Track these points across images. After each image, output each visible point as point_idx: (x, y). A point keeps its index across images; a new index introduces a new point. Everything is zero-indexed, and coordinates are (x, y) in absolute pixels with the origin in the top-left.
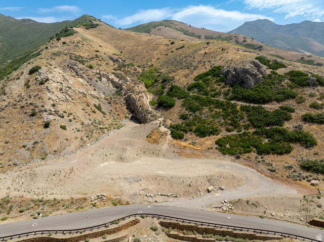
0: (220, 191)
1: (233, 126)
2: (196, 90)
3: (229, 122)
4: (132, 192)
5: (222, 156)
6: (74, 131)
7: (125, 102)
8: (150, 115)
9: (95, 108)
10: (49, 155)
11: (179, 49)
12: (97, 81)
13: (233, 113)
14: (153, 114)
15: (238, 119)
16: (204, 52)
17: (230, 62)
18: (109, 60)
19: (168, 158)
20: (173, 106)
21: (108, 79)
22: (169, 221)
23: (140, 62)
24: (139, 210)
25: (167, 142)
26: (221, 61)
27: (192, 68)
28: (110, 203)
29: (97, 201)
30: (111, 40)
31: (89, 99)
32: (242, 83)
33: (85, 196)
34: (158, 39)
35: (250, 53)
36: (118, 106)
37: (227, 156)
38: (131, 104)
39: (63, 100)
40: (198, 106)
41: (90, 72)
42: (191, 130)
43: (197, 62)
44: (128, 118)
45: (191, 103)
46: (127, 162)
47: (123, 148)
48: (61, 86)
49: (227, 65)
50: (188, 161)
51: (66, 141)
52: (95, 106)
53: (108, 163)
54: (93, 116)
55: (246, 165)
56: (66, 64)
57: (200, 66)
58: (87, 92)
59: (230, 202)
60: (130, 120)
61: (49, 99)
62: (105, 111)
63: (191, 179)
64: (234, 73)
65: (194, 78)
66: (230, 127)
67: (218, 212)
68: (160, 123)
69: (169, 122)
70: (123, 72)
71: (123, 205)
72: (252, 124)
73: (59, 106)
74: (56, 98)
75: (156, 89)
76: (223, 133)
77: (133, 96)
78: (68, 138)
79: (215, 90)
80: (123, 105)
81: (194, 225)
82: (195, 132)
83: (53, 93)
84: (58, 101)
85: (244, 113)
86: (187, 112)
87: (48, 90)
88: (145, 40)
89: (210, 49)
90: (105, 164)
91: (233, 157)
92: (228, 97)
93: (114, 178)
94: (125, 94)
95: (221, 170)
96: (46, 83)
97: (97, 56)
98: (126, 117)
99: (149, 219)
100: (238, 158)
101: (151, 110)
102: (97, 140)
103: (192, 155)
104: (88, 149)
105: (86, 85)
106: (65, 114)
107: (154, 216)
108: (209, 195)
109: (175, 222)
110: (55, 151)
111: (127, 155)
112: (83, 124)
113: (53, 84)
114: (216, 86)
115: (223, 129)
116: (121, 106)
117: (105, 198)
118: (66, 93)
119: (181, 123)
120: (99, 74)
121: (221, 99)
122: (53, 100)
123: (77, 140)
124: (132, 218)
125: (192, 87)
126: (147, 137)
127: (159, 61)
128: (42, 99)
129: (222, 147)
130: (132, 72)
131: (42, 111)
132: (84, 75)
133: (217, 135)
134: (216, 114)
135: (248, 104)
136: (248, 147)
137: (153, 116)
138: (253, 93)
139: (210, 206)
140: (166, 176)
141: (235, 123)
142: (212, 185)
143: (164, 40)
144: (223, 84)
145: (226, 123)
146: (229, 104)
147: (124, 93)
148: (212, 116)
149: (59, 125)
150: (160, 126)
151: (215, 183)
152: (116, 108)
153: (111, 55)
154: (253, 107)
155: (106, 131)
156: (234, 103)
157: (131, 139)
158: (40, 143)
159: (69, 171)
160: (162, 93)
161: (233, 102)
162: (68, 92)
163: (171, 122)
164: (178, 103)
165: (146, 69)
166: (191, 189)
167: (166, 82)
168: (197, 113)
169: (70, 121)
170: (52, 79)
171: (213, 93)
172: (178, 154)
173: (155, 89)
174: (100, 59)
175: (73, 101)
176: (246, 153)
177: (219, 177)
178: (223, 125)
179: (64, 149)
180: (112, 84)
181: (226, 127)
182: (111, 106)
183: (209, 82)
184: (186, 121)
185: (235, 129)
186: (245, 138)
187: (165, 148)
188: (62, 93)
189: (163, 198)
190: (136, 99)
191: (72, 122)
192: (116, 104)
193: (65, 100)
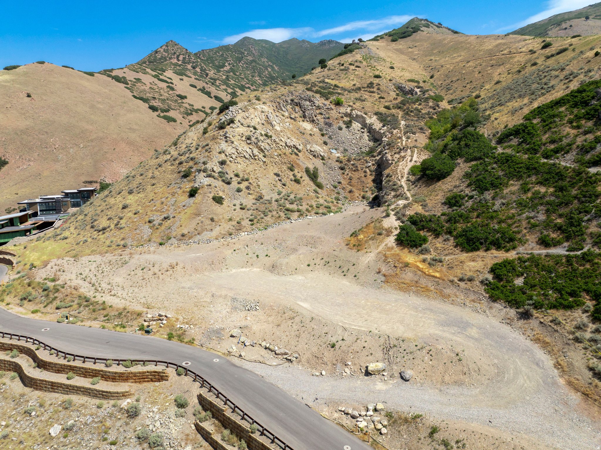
0: (396, 380)
1: (563, 232)
2: (514, 142)
3: (559, 221)
4: (218, 327)
5: (484, 304)
6: (234, 208)
7: (373, 168)
8: (393, 194)
9: (305, 175)
10: (173, 240)
11: (552, 56)
12: (340, 129)
13: (579, 199)
14: (399, 193)
15: (588, 217)
18: (392, 91)
19: (359, 283)
20: (444, 177)
21: (364, 125)
22: (212, 399)
23: (457, 93)
24: (194, 359)
25: (379, 250)
28: (166, 332)
30: (426, 56)
31: (302, 158)
37: (498, 306)
39: (245, 157)
41: (334, 113)
42: (450, 233)
44: (367, 200)
45: (486, 171)
46: (278, 274)
48: (252, 133)
51: (209, 222)
52: (307, 171)
53: (248, 270)
54: (291, 188)
55: (537, 340)
56: (290, 98)
58: (305, 146)
59: (388, 415)
60: (369, 203)
61: (220, 153)
62: (325, 183)
63: (347, 334)
65: (527, 113)
66: (553, 236)
67: (341, 425)
69: (414, 210)
70: (403, 111)
71: (182, 342)
73: (232, 164)
74: (234, 151)
77: (389, 156)
78: (216, 218)
79: (560, 140)
80: (369, 173)
81: (247, 427)
82: (457, 237)
83: (232, 142)
84: (234, 157)
86: (467, 191)
87: (226, 137)
88: (490, 47)
90: (243, 270)
91: (512, 312)
93: (217, 294)
94: (379, 153)
95: (444, 333)
96: (228, 127)
97: (370, 85)
98: (363, 197)
101: (403, 183)
102: (266, 228)
103: (412, 286)
105: (313, 135)
107: (197, 377)
109: (221, 405)
110: (183, 235)
111: (286, 261)
112: (259, 198)
113: (238, 129)
114: (567, 130)
115: (532, 239)
116: (363, 175)
117: (165, 322)
118: (257, 144)
119: (438, 215)
121: (566, 161)
122: (226, 155)
123: (230, 223)
125: (509, 135)
126: (352, 235)
127: (496, 87)
128: (210, 152)
129: (501, 280)
130: (424, 112)
131: (199, 171)
132: (318, 117)
133: (507, 251)
134: (532, 199)
136: (572, 294)
140: (305, 313)
141: (573, 225)
142: (387, 360)
143: (531, 41)
145: (548, 225)
146: (580, 174)
147: (379, 151)
148: (520, 204)
149: (211, 195)
150: (388, 216)
151: (398, 360)
152: (350, 179)
153: (403, 82)
155: (295, 215)
156: (597, 173)
157: (323, 236)
158: (172, 220)
159: (167, 268)
161: (594, 170)
162: (260, 143)
163: (420, 211)
164: (460, 171)
166: (328, 355)
168: (488, 195)
169: (239, 190)
170: (242, 120)
171: (552, 147)
172: (383, 279)
173: (440, 143)
174: (374, 90)
175: (264, 159)
176: (557, 309)
177: (418, 347)
178: (537, 229)
179: (199, 234)
180: (368, 134)
181: (541, 233)
182: (343, 174)
183: (555, 122)
184: (453, 211)
185: (567, 241)
186: (581, 268)
187: (367, 262)
188: (248, 144)
189: (263, 354)
190: (390, 162)
191: (240, 193)
192: (354, 171)
193: (247, 156)
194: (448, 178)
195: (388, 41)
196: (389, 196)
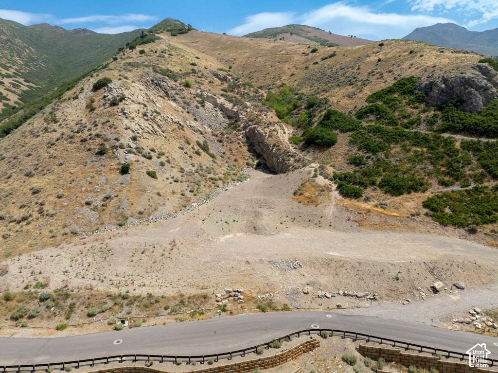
0: (457, 291)
1: (452, 176)
2: (372, 117)
3: (443, 169)
4: (290, 288)
5: (440, 229)
6: (169, 181)
7: (244, 140)
8: (292, 159)
9: (199, 148)
10: (130, 220)
11: (326, 58)
12: (198, 108)
13: (448, 155)
14: (297, 158)
15: (461, 165)
16: (377, 58)
17: (432, 70)
18: (214, 77)
19: (340, 230)
20: (333, 144)
21: (216, 105)
22: (377, 346)
23: (261, 81)
24: (312, 321)
25: (334, 203)
26: (413, 69)
27: (359, 83)
28: (253, 306)
29: (227, 301)
30: (212, 51)
31: (188, 132)
32: (460, 103)
33: (205, 291)
34: (290, 45)
35: (467, 55)
36: (234, 146)
37: (450, 228)
38: (256, 143)
39: (149, 132)
40: (380, 143)
41: (186, 93)
42: (373, 183)
43: (366, 74)
44: (252, 166)
45: (366, 138)
46: (266, 234)
47: (255, 212)
48: (145, 110)
49: (426, 74)
50: (380, 236)
51: (157, 197)
53: (232, 236)
54: (197, 159)
55: (492, 245)
56: (149, 79)
57: (373, 79)
58: (185, 122)
59: (487, 314)
60: (256, 169)
61: (126, 129)
62: (215, 154)
63: (398, 267)
64: (443, 86)
65: (365, 98)
66: (447, 179)
67: (467, 331)
68: (316, 171)
69: (330, 170)
70: (237, 94)
71: (277, 310)
72: (490, 172)
73: (142, 140)
74: (138, 127)
75: (297, 119)
76: (434, 190)
77: (260, 129)
78: (161, 192)
79: (409, 116)
80: (242, 144)
81: (431, 356)
82: (381, 186)
83: (133, 119)
84: (140, 132)
85: (470, 153)
86: (361, 153)
87: (124, 114)
88: (268, 48)
89: (386, 54)
90: (227, 237)
91: (462, 231)
92: (435, 127)
93: (251, 260)
94: (245, 128)
95: (448, 251)
96: (121, 103)
97: (194, 71)
98: (248, 164)
99: (336, 339)
100: (473, 231)
101: (294, 151)
102: (208, 197)
103: (384, 225)
104: (196, 211)
105: (182, 112)
106: (152, 154)
107: (345, 334)
108: (437, 299)
109: (390, 348)
110: (141, 213)
111: (264, 223)
112: (182, 170)
113: (131, 106)
114: (409, 110)
115: (434, 182)
116: (238, 146)
117: (242, 297)
118: (153, 120)
119: (352, 172)
120: (201, 96)
121: (423, 130)
122: (133, 131)
123: (175, 195)
124: (304, 338)
125: (366, 113)
126: (295, 194)
127: (294, 78)
128: (115, 128)
129: (437, 211)
130: (252, 94)
131: (116, 147)
132: (177, 97)
133: (424, 192)
134: (417, 156)
135: (475, 139)
136: (489, 213)
137: (298, 161)
138: (485, 118)
139: (448, 319)
140: (348, 259)
141: (455, 171)
142: (438, 278)
143: (298, 46)
144: (423, 106)
145: (438, 172)
146: (439, 138)
147: (242, 126)
148: (410, 160)
149: (145, 171)
150: (315, 176)
151: (444, 277)
152: (230, 150)
153: (216, 70)
154: (487, 143)
155: (220, 183)
156: (449, 138)
157: (267, 198)
158: (115, 199)
159: (170, 247)
160: (310, 124)
161: (446, 135)
162: (156, 120)
163: (335, 170)
164: (343, 139)
165: (273, 91)
166: (400, 286)
167: (315, 107)
168: (381, 155)
169: (162, 164)
170: (130, 97)
171: (406, 121)
172: (356, 224)
173: (295, 119)
174: (200, 75)
175: (165, 135)
176: (487, 224)
177: (449, 265)
178: (433, 175)
179: (155, 210)
180: (221, 112)
181: (438, 178)
182: (223, 145)
183: (396, 104)
184: (361, 168)
185: (457, 181)
186: (480, 197)
187: (331, 213)
188: (146, 120)
189: (349, 300)
190: (264, 135)
191: (165, 167)
192: (231, 143)
193: (151, 132)
194: (336, 145)
195: (169, 36)
196: (291, 161)
